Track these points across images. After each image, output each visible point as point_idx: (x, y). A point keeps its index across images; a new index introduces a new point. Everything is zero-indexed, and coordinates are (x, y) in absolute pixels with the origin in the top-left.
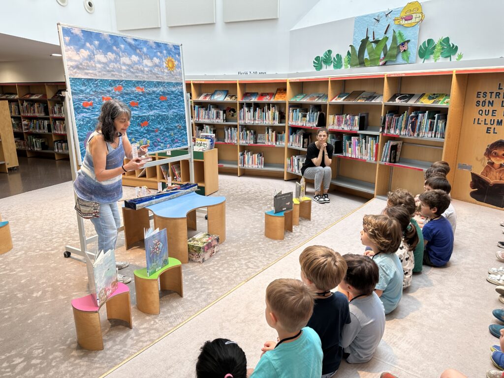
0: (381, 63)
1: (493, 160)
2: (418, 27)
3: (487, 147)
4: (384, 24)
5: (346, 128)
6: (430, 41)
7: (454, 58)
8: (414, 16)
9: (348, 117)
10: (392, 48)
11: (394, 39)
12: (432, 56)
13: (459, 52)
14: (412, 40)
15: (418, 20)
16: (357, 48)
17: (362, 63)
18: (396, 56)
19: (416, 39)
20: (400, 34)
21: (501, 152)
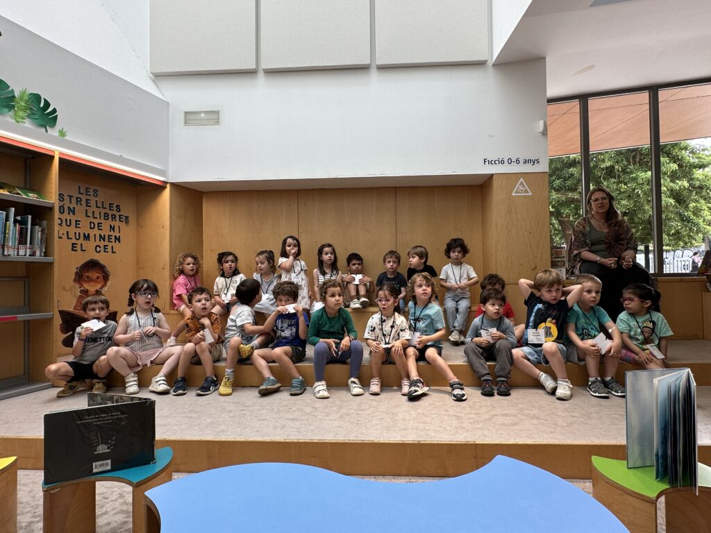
1: (86, 286)
3: (76, 271)
7: (54, 132)
12: (12, 113)
13: (59, 126)
21: (94, 274)
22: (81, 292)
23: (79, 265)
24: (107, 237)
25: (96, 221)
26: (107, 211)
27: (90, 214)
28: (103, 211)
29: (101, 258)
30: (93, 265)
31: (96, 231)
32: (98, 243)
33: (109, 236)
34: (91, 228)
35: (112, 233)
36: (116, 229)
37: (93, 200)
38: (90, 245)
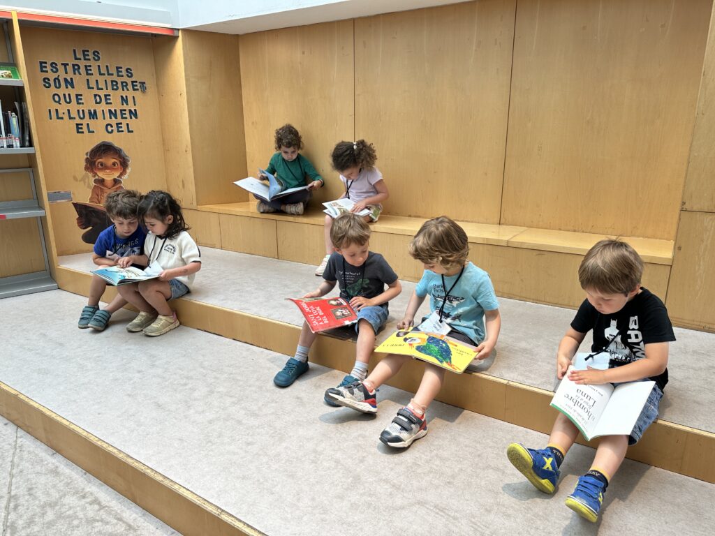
21: (110, 161)
22: (95, 181)
23: (89, 150)
24: (118, 113)
25: (102, 94)
26: (115, 78)
27: (93, 84)
28: (109, 79)
29: (115, 140)
30: (105, 149)
31: (103, 106)
32: (108, 121)
33: (121, 110)
34: (96, 103)
35: (125, 107)
36: (130, 101)
37: (94, 65)
38: (99, 125)
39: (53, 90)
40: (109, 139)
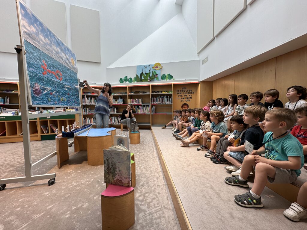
0: (149, 81)
2: (160, 70)
3: (181, 106)
4: (148, 69)
5: (136, 104)
6: (164, 75)
7: (172, 80)
8: (158, 67)
9: (136, 99)
10: (152, 76)
11: (153, 73)
12: (165, 79)
13: (173, 78)
14: (159, 74)
15: (160, 68)
16: (139, 76)
17: (141, 81)
18: (154, 79)
19: (160, 74)
20: (155, 72)
21: (185, 106)
23: (182, 104)
25: (186, 95)
26: (188, 92)
27: (184, 93)
28: (187, 92)
29: (187, 103)
30: (185, 104)
31: (186, 97)
33: (189, 97)
36: (191, 96)
37: (185, 90)
38: (185, 100)
39: (178, 95)
40: (186, 102)
